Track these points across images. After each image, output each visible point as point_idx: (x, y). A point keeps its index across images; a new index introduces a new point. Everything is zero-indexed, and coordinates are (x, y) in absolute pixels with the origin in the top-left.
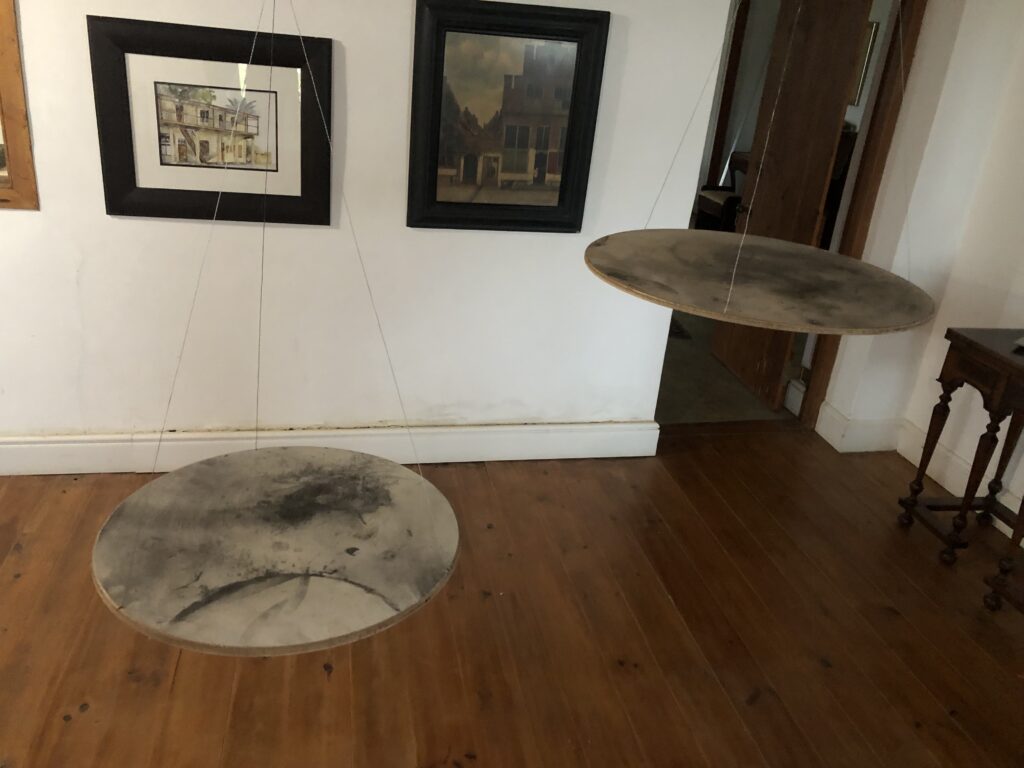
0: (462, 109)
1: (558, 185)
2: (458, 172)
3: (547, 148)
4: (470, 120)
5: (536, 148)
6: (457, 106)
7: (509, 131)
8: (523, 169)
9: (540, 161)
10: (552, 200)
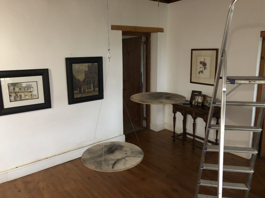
0: (77, 79)
1: (98, 90)
2: (78, 91)
3: (95, 84)
4: (79, 80)
5: (93, 84)
6: (76, 78)
7: (87, 81)
8: (91, 89)
9: (94, 86)
10: (97, 93)
